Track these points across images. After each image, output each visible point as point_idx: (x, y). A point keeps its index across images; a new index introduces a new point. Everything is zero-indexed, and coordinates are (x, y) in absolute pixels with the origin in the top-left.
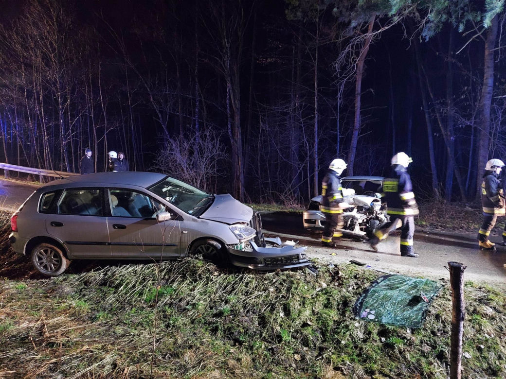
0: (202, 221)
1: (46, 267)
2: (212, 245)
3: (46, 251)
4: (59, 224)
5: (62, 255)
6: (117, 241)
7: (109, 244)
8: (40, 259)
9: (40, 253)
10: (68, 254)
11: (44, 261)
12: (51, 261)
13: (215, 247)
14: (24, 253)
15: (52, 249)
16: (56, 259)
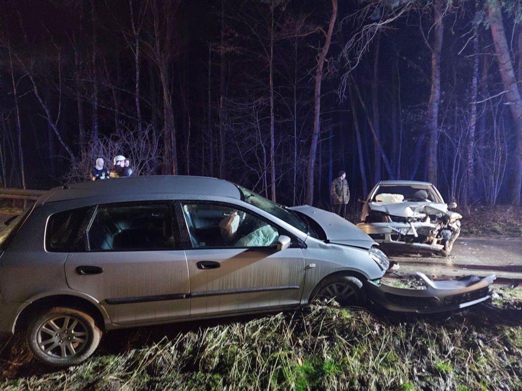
0: (333, 247)
1: (57, 351)
2: (351, 283)
3: (60, 323)
4: (94, 270)
5: (93, 325)
6: (202, 289)
7: (188, 296)
8: (46, 337)
9: (48, 326)
10: (107, 321)
11: (56, 340)
12: (69, 339)
13: (354, 285)
14: (13, 331)
15: (73, 317)
16: (79, 334)
